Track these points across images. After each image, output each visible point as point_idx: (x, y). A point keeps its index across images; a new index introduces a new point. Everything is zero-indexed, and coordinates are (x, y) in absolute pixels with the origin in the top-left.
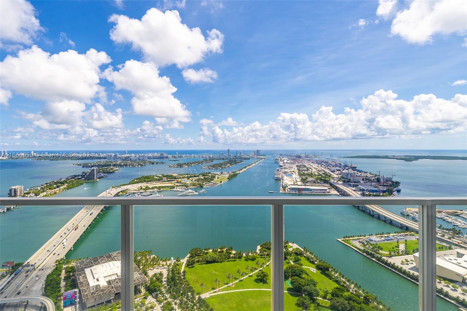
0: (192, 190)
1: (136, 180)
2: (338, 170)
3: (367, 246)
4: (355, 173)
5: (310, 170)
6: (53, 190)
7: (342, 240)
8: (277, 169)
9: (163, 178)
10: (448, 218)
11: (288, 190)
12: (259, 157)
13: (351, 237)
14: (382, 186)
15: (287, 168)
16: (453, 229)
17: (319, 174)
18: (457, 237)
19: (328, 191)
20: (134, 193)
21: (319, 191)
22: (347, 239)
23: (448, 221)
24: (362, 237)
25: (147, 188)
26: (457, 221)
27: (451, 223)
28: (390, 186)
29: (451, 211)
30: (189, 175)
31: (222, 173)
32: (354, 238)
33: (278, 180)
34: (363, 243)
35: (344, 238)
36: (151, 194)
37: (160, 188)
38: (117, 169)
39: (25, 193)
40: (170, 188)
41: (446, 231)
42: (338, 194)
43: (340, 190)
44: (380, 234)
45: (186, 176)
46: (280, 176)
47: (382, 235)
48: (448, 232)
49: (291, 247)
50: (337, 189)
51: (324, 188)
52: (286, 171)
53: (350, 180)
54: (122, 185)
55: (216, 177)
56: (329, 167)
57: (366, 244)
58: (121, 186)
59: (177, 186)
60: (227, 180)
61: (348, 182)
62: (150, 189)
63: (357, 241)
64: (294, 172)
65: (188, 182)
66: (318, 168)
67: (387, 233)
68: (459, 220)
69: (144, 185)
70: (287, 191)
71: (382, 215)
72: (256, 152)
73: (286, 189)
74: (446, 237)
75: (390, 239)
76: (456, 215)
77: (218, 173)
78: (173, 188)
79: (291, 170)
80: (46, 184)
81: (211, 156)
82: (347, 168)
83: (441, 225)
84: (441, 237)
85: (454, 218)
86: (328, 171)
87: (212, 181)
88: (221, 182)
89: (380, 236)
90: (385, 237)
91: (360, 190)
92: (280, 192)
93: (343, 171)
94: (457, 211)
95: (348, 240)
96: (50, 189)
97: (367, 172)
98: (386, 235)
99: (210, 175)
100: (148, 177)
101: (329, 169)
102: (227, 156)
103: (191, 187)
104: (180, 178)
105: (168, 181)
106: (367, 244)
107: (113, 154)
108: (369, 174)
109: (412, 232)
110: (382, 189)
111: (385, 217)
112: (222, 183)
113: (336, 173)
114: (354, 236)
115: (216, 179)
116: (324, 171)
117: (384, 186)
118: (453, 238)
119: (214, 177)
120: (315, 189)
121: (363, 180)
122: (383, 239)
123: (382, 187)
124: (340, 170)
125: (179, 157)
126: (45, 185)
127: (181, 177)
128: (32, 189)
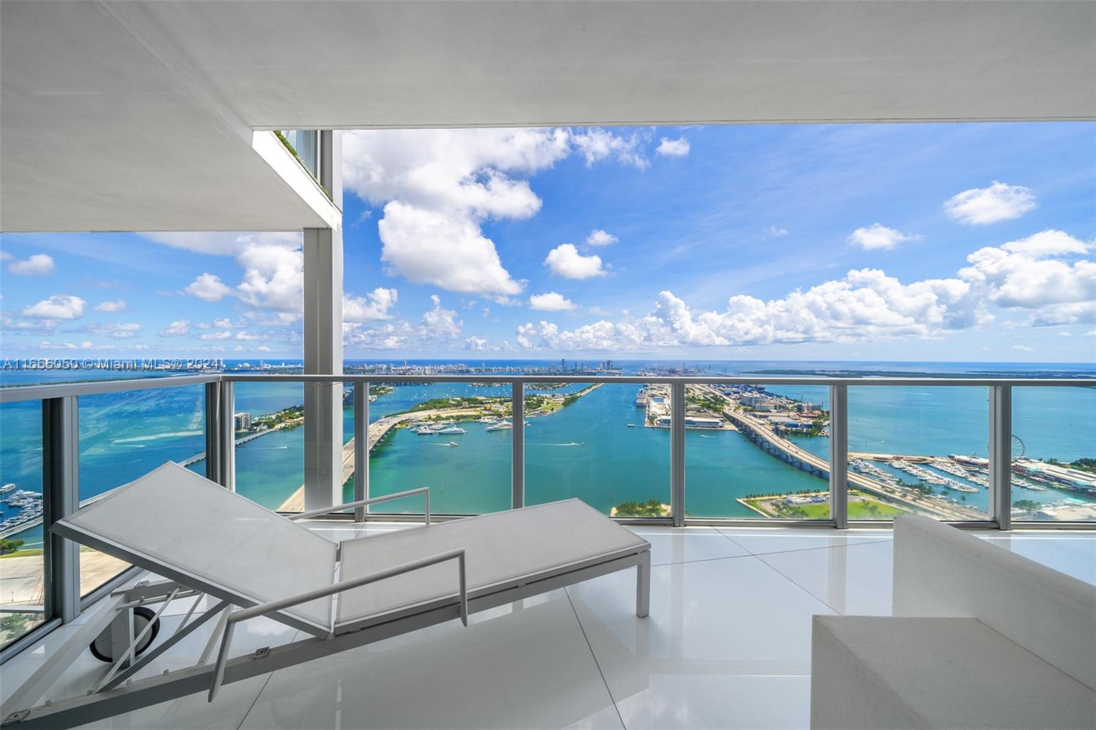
0: (508, 421)
1: (421, 406)
2: (735, 393)
3: (784, 511)
4: (762, 397)
5: (692, 391)
6: (295, 420)
7: (744, 501)
8: (640, 390)
9: (463, 403)
10: (911, 468)
11: (658, 422)
12: (611, 371)
13: (759, 496)
14: (806, 417)
15: (655, 389)
16: (920, 487)
17: (706, 398)
18: (926, 498)
19: (720, 424)
20: (419, 426)
21: (706, 425)
22: (752, 499)
23: (912, 472)
24: (776, 497)
25: (439, 418)
26: (926, 473)
27: (916, 476)
28: (819, 417)
29: (915, 458)
30: (503, 399)
31: (553, 396)
32: (762, 498)
33: (642, 407)
34: (778, 506)
35: (747, 497)
36: (445, 428)
37: (458, 418)
38: (391, 388)
39: (252, 424)
40: (475, 419)
41: (908, 488)
42: (737, 430)
43: (740, 423)
44: (805, 493)
45: (498, 400)
46: (645, 402)
47: (807, 494)
48: (911, 489)
49: (665, 511)
50: (734, 421)
51: (714, 420)
52: (653, 393)
53: (755, 407)
54: (401, 414)
55: (545, 402)
56: (721, 388)
57: (782, 507)
58: (398, 414)
59: (485, 415)
60: (562, 406)
61: (751, 411)
62: (443, 419)
63: (768, 504)
64: (666, 394)
65: (502, 409)
66: (704, 389)
67: (815, 492)
68: (929, 472)
69: (433, 413)
70: (655, 424)
71: (805, 462)
72: (606, 364)
73: (655, 422)
74: (908, 497)
75: (819, 500)
76: (924, 464)
77: (547, 396)
78: (478, 419)
79: (661, 392)
80: (284, 410)
81: (536, 370)
82: (749, 389)
83: (900, 480)
84: (900, 498)
85: (921, 469)
86: (719, 394)
87: (539, 409)
88: (553, 409)
89: (804, 495)
90: (813, 497)
91: (771, 423)
92: (646, 425)
93: (744, 395)
94: (926, 458)
95: (753, 501)
96: (290, 418)
97: (782, 396)
98: (813, 494)
99: (535, 399)
100: (439, 402)
101: (721, 390)
102: (561, 370)
103: (507, 417)
104: (489, 403)
105: (471, 407)
106: (784, 508)
107: (385, 366)
108: (784, 399)
109: (855, 489)
110: (806, 423)
111: (811, 466)
112: (555, 411)
113: (733, 398)
114: (762, 496)
115: (544, 405)
116: (714, 394)
117: (809, 417)
118: (920, 499)
119: (542, 402)
120: (701, 422)
121: (775, 409)
122: (809, 499)
123: (805, 419)
124: (738, 393)
125: (486, 370)
126: (283, 413)
127: (491, 401)
128: (264, 417)
